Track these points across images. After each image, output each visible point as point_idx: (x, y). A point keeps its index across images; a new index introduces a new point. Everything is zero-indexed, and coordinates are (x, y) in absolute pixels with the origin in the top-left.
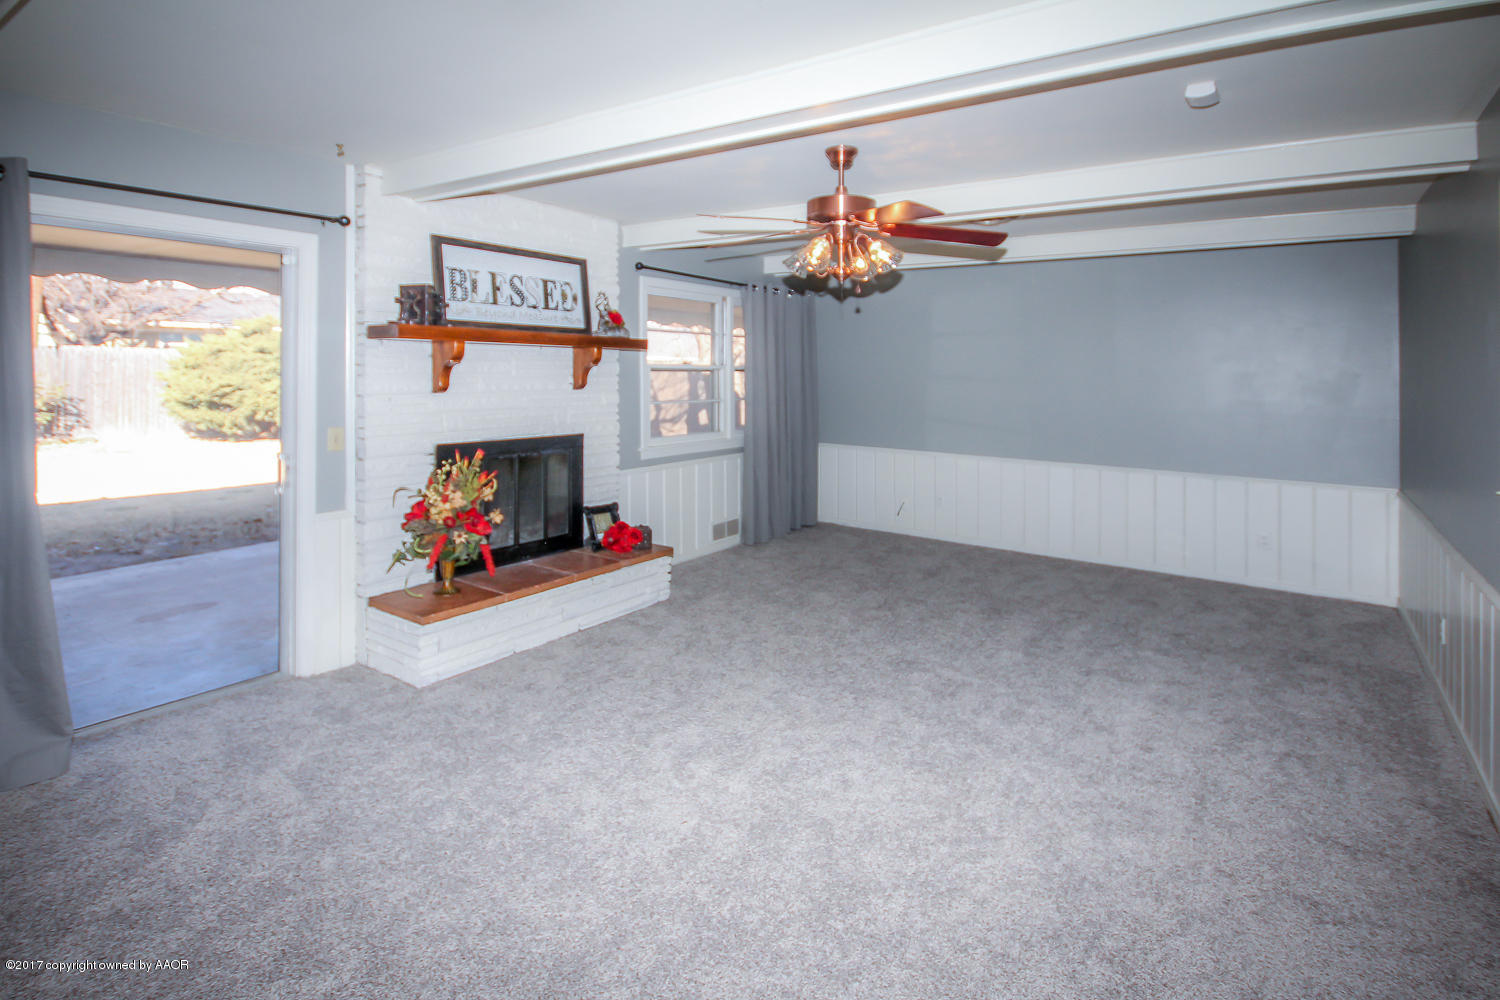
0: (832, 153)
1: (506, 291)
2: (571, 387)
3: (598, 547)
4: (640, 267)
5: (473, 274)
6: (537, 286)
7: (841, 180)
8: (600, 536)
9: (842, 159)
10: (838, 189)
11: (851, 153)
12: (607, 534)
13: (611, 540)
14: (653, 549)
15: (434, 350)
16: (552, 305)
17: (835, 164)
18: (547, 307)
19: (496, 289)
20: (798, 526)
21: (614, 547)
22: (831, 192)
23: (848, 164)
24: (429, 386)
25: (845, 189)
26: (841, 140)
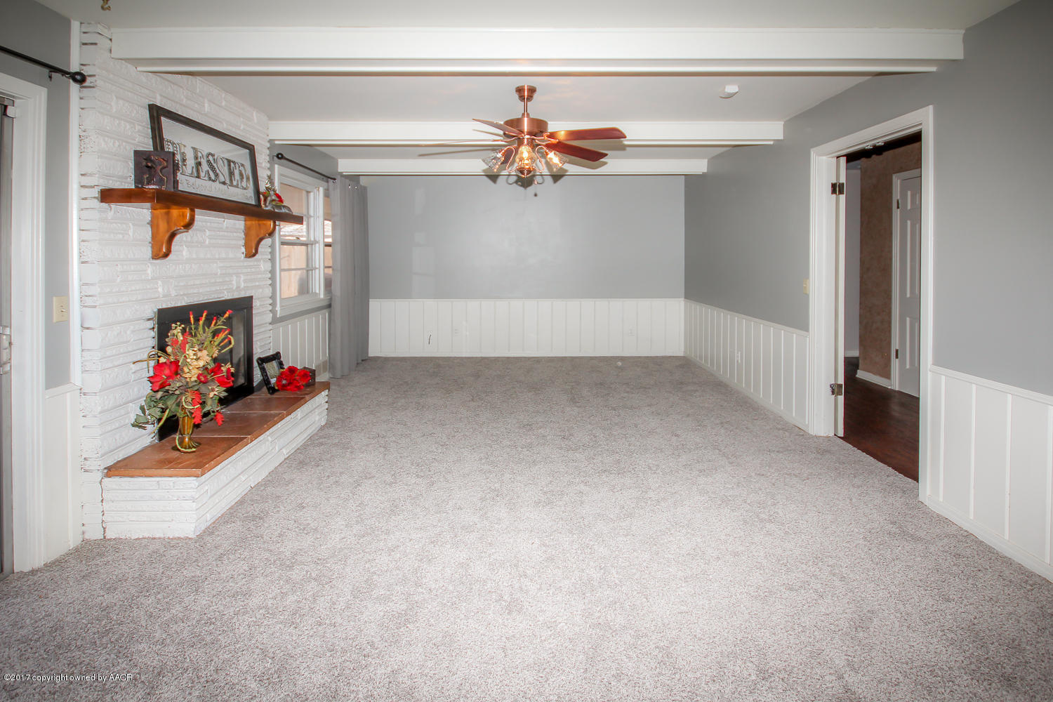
0: (520, 90)
1: (205, 167)
2: (243, 256)
3: (272, 390)
4: (280, 156)
5: (182, 148)
6: (224, 165)
7: (526, 109)
8: (273, 381)
9: (526, 94)
10: (523, 115)
11: (532, 90)
12: (280, 378)
13: (284, 382)
14: (316, 385)
15: (153, 217)
16: (235, 183)
17: (522, 98)
18: (232, 185)
19: (199, 164)
20: (360, 361)
21: (289, 387)
22: (520, 117)
23: (530, 98)
24: (148, 251)
25: (528, 114)
26: (526, 82)
